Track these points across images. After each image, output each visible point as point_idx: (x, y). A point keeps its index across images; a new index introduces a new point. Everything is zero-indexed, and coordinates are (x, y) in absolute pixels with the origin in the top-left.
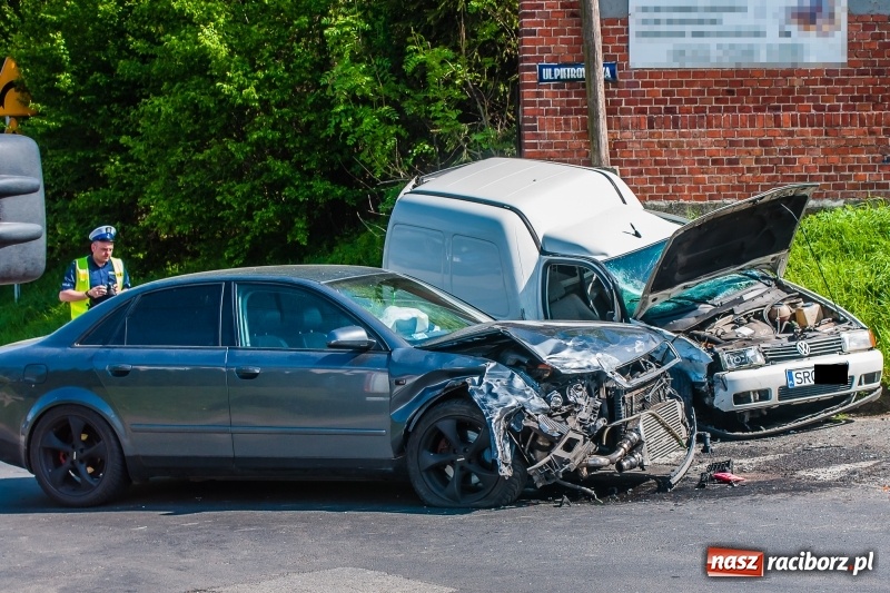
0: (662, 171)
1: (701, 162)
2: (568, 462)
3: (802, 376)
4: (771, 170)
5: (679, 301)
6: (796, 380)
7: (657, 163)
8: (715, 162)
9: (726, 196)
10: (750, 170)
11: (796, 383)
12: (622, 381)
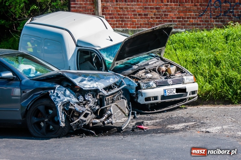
0: (121, 18)
1: (135, 15)
2: (85, 121)
3: (169, 92)
4: (159, 18)
5: (126, 64)
6: (167, 93)
7: (119, 14)
8: (139, 15)
9: (143, 27)
10: (152, 18)
11: (167, 94)
12: (105, 93)
